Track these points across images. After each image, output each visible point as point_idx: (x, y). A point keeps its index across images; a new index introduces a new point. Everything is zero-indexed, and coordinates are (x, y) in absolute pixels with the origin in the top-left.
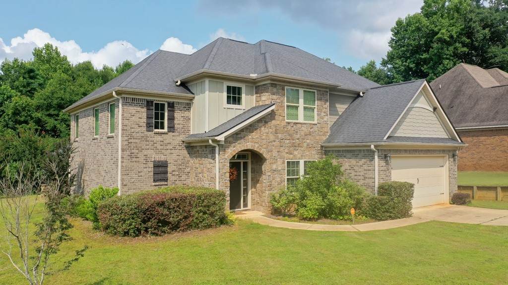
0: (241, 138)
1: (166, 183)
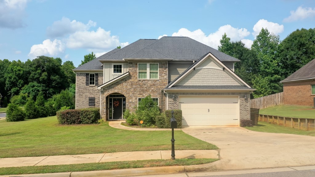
0: (112, 88)
1: (94, 106)
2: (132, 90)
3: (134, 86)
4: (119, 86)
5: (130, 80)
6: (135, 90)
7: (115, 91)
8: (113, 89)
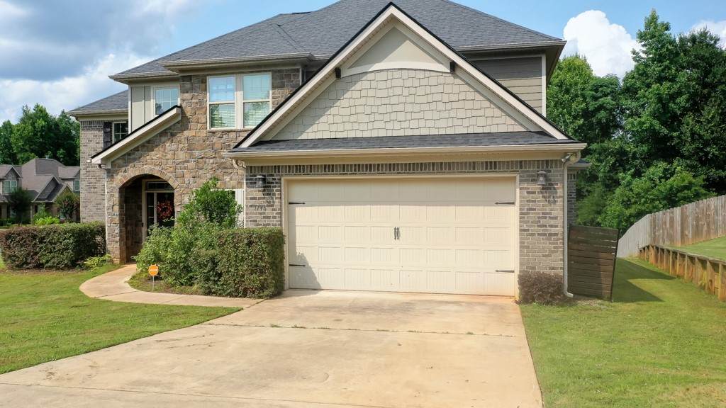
2: (191, 165)
3: (197, 153)
4: (155, 155)
5: (186, 133)
6: (201, 165)
7: (143, 170)
8: (136, 163)
